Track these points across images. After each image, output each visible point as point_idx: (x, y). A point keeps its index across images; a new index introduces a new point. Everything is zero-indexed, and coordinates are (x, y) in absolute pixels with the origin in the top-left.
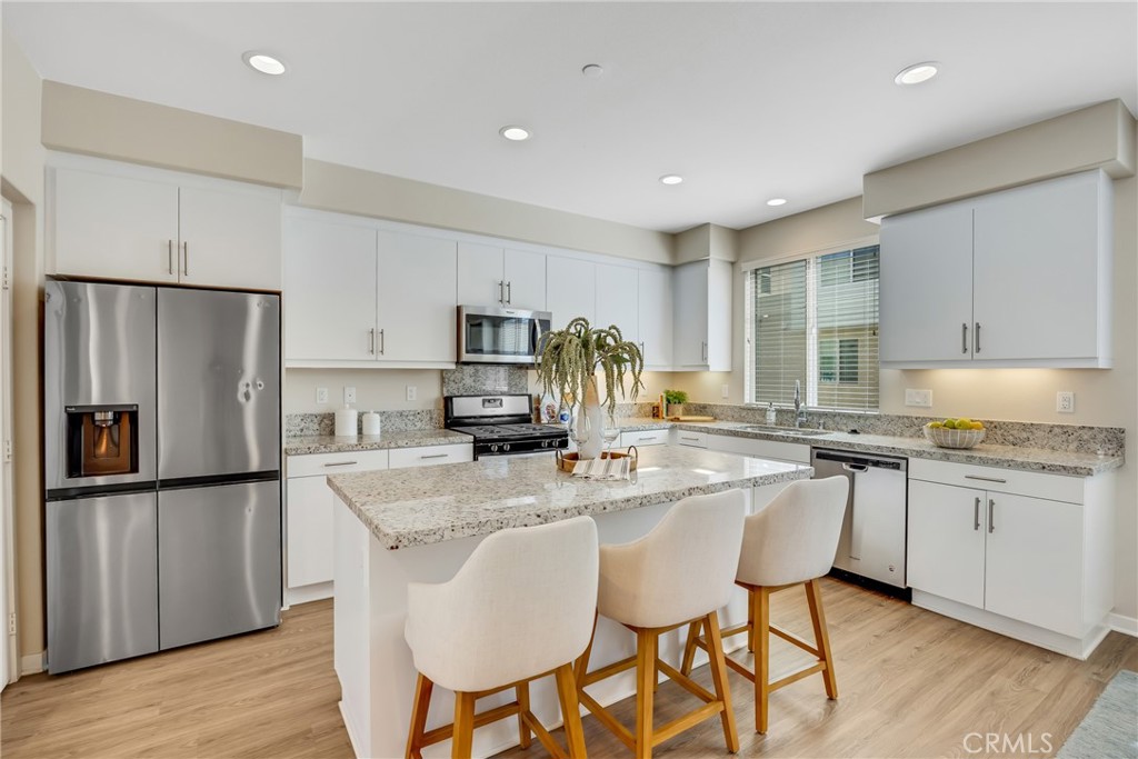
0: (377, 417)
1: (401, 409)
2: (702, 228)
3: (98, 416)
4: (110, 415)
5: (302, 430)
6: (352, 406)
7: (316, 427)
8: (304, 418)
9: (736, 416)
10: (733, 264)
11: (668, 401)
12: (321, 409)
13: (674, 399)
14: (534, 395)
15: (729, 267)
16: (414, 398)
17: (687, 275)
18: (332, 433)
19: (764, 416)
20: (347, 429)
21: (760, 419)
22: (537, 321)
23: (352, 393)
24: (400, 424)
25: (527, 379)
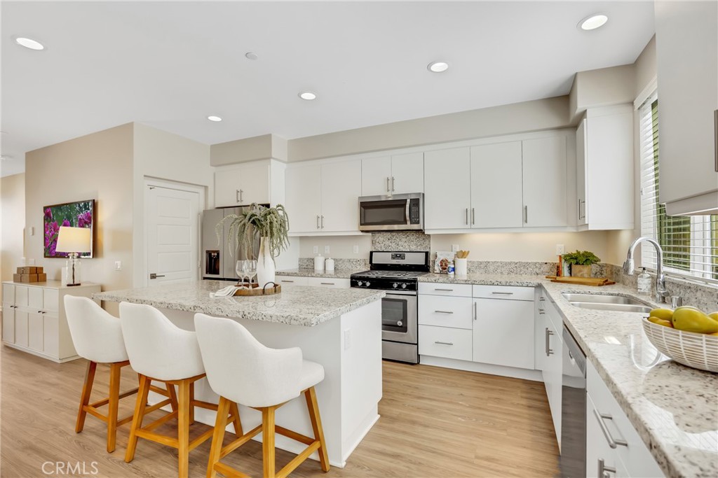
0: (332, 261)
3: (213, 254)
5: (306, 266)
8: (307, 260)
10: (632, 103)
18: (313, 269)
20: (319, 267)
23: (328, 249)
25: (430, 241)
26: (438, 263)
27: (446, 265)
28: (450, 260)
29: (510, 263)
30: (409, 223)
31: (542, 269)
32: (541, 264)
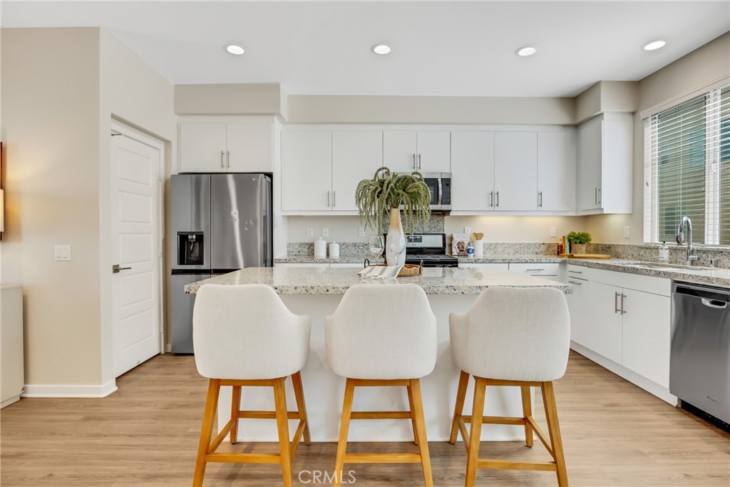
0: (338, 245)
1: (354, 242)
2: (594, 88)
3: (190, 237)
4: (194, 237)
5: (299, 252)
6: (323, 239)
7: (307, 250)
8: (300, 245)
9: (635, 255)
10: (633, 113)
11: (570, 241)
12: (308, 241)
13: (577, 240)
14: (448, 234)
15: (630, 117)
16: (364, 235)
17: (586, 131)
18: (313, 254)
19: (658, 254)
20: (321, 252)
21: (654, 256)
22: (440, 180)
23: (326, 232)
24: (354, 251)
25: (443, 224)
26: (455, 245)
27: (463, 247)
28: (466, 243)
29: (516, 244)
30: (440, 202)
31: (540, 249)
32: (540, 245)
